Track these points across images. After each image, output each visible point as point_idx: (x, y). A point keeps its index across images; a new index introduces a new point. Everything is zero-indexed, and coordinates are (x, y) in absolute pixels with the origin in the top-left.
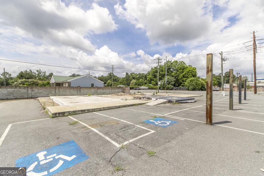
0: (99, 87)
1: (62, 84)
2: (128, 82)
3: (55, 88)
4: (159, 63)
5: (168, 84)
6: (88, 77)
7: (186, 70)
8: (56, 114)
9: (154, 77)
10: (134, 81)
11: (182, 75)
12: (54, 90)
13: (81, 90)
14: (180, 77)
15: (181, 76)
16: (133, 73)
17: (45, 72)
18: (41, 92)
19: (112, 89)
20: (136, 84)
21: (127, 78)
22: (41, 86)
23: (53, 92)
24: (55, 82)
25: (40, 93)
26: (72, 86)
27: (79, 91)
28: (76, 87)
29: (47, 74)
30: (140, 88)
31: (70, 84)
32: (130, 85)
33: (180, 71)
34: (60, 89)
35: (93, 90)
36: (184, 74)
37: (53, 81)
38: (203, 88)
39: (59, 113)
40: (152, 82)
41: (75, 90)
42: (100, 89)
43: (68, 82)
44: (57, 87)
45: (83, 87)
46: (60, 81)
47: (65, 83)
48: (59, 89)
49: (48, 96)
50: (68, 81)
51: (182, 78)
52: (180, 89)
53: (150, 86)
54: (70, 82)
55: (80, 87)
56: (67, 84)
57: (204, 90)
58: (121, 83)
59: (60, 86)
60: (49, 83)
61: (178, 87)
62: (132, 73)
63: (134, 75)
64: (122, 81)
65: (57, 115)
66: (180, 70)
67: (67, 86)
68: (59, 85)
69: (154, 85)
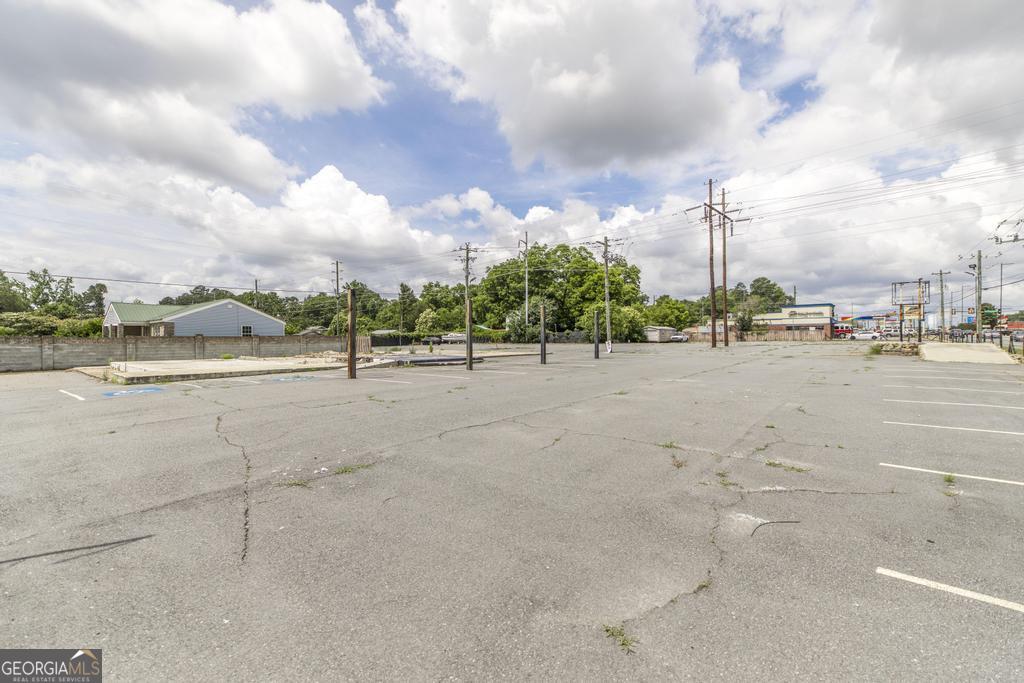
0: (264, 337)
1: (147, 329)
2: (409, 317)
3: (125, 342)
4: (468, 260)
5: (534, 324)
6: (230, 306)
7: (592, 278)
8: (133, 379)
9: (493, 299)
10: (429, 314)
11: (578, 291)
12: (121, 346)
13: (207, 344)
14: (573, 301)
15: (575, 296)
16: (436, 286)
17: (70, 280)
18: (83, 352)
19: (307, 343)
20: (436, 324)
21: (405, 303)
22: (66, 335)
23: (119, 353)
24: (121, 324)
25: (77, 356)
26: (176, 334)
27: (200, 348)
28: (188, 338)
29: (80, 288)
30: (444, 338)
31: (173, 328)
32: (417, 327)
33: (572, 279)
34: (141, 345)
35: (245, 345)
36: (583, 288)
37: (112, 319)
38: (636, 336)
39: (138, 379)
40: (488, 316)
41: (188, 346)
42: (268, 342)
43: (166, 325)
44: (131, 339)
45: (211, 337)
46: (138, 319)
47: (157, 325)
48: (136, 343)
49: (104, 362)
50: (165, 320)
51: (579, 303)
52: (568, 340)
53: (481, 330)
54: (173, 323)
55: (203, 338)
56: (162, 329)
57: (641, 342)
58: (386, 320)
59: (140, 335)
60: (96, 328)
61: (561, 334)
62: (430, 285)
63: (437, 292)
64: (389, 314)
65: (135, 381)
66: (573, 276)
67: (162, 333)
68: (133, 331)
69: (494, 328)
